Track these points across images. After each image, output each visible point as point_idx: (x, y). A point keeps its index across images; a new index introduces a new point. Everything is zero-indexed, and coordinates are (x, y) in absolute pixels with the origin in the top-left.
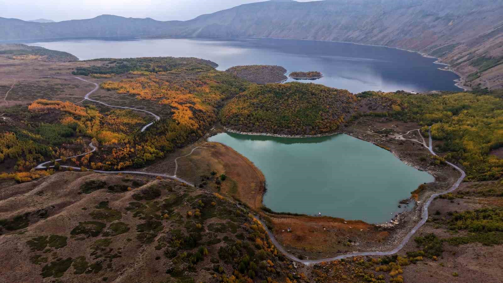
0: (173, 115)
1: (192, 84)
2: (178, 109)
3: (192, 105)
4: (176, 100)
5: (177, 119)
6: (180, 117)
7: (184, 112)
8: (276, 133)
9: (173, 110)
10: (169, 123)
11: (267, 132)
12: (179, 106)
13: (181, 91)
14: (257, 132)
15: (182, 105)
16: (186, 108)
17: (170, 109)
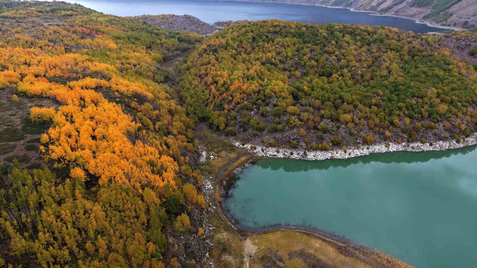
0: (44, 137)
1: (65, 33)
2: (57, 102)
3: (103, 82)
4: (34, 69)
5: (73, 155)
6: (85, 139)
7: (90, 109)
8: (416, 141)
9: (35, 111)
10: (33, 198)
11: (386, 139)
12: (60, 91)
13: (41, 47)
14: (357, 145)
15: (64, 83)
16: (89, 95)
17: (19, 106)
